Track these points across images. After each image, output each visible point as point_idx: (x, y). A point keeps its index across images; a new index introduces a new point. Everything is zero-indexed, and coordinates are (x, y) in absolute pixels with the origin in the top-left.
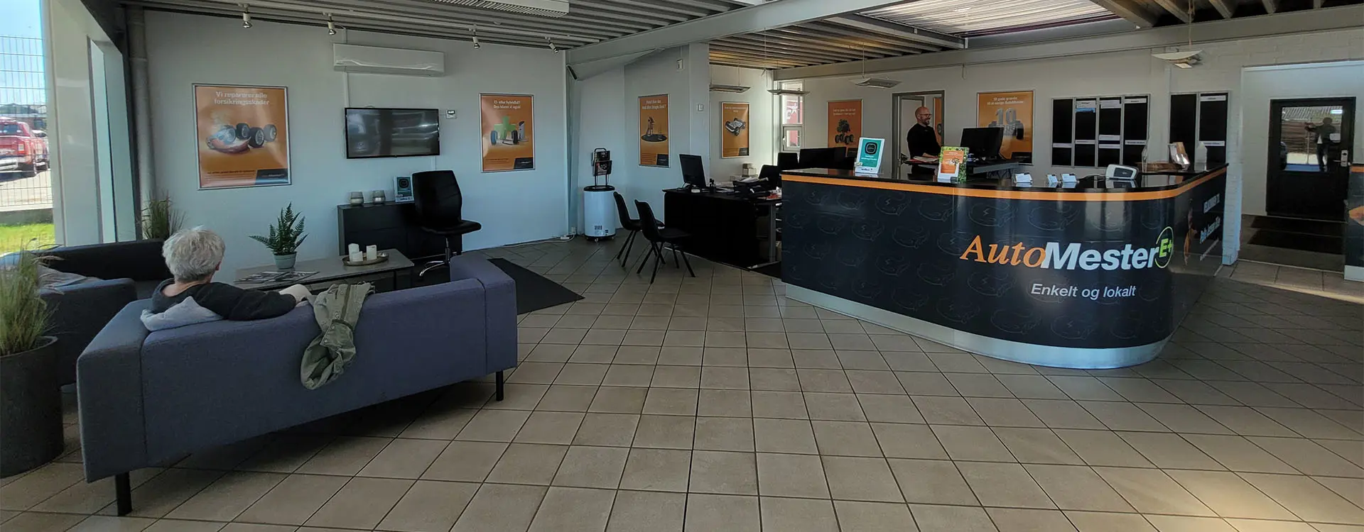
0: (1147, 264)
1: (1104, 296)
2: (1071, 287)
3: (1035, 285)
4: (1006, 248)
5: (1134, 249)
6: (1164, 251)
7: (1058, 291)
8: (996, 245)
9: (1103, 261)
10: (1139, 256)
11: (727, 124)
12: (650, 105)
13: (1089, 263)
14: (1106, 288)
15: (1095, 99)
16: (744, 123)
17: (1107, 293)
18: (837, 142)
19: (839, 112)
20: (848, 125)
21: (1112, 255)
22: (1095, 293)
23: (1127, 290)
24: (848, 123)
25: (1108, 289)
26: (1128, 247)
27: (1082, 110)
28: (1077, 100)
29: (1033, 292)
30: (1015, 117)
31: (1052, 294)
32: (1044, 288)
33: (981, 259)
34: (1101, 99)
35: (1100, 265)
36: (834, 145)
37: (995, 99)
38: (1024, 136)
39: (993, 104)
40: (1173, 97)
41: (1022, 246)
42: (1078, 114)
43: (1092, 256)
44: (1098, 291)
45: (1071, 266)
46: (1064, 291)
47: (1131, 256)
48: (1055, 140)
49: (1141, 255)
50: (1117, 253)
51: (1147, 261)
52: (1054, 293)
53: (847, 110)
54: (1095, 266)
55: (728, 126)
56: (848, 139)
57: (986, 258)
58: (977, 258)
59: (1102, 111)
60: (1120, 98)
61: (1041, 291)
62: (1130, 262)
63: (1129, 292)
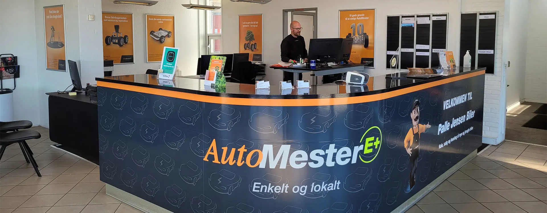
0: (351, 161)
1: (312, 191)
2: (284, 184)
3: (255, 183)
4: (233, 150)
5: (338, 148)
6: (369, 148)
7: (273, 189)
8: (227, 148)
9: (310, 160)
10: (343, 153)
11: (152, 33)
12: (52, 14)
13: (298, 163)
14: (313, 184)
15: (413, 16)
16: (169, 32)
17: (314, 188)
18: (245, 49)
19: (247, 24)
20: (253, 36)
21: (317, 155)
22: (303, 189)
23: (332, 184)
24: (253, 33)
25: (315, 185)
26: (332, 146)
27: (406, 25)
28: (403, 17)
29: (254, 190)
30: (363, 30)
31: (268, 192)
32: (262, 187)
33: (216, 161)
34: (418, 16)
35: (307, 164)
36: (243, 51)
37: (350, 15)
38: (369, 45)
39: (349, 19)
40: (462, 15)
41: (245, 148)
42: (403, 28)
43: (300, 156)
44: (306, 187)
45: (283, 166)
46: (278, 188)
47: (335, 155)
48: (388, 49)
49: (345, 153)
50: (322, 152)
51: (351, 158)
52: (270, 191)
53: (252, 23)
54: (303, 165)
55: (152, 34)
56: (253, 47)
57: (220, 160)
58: (214, 160)
59: (418, 25)
60: (429, 16)
61: (259, 189)
62: (334, 159)
63: (335, 186)
